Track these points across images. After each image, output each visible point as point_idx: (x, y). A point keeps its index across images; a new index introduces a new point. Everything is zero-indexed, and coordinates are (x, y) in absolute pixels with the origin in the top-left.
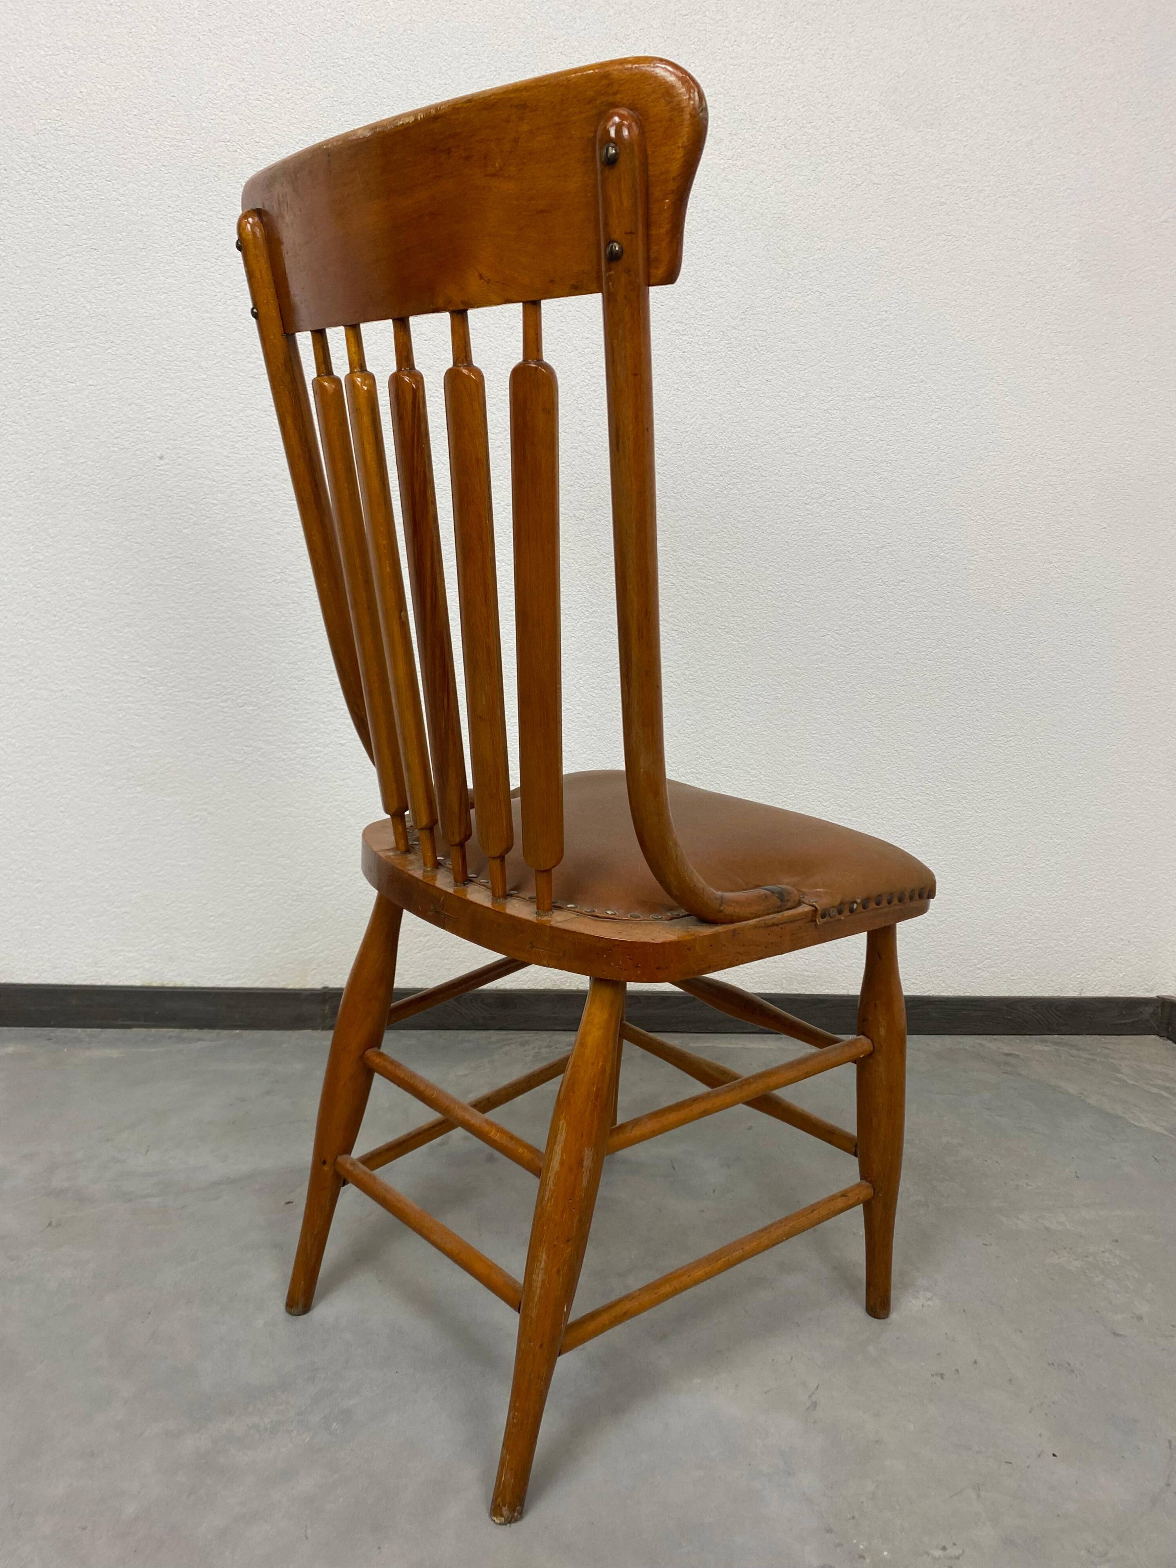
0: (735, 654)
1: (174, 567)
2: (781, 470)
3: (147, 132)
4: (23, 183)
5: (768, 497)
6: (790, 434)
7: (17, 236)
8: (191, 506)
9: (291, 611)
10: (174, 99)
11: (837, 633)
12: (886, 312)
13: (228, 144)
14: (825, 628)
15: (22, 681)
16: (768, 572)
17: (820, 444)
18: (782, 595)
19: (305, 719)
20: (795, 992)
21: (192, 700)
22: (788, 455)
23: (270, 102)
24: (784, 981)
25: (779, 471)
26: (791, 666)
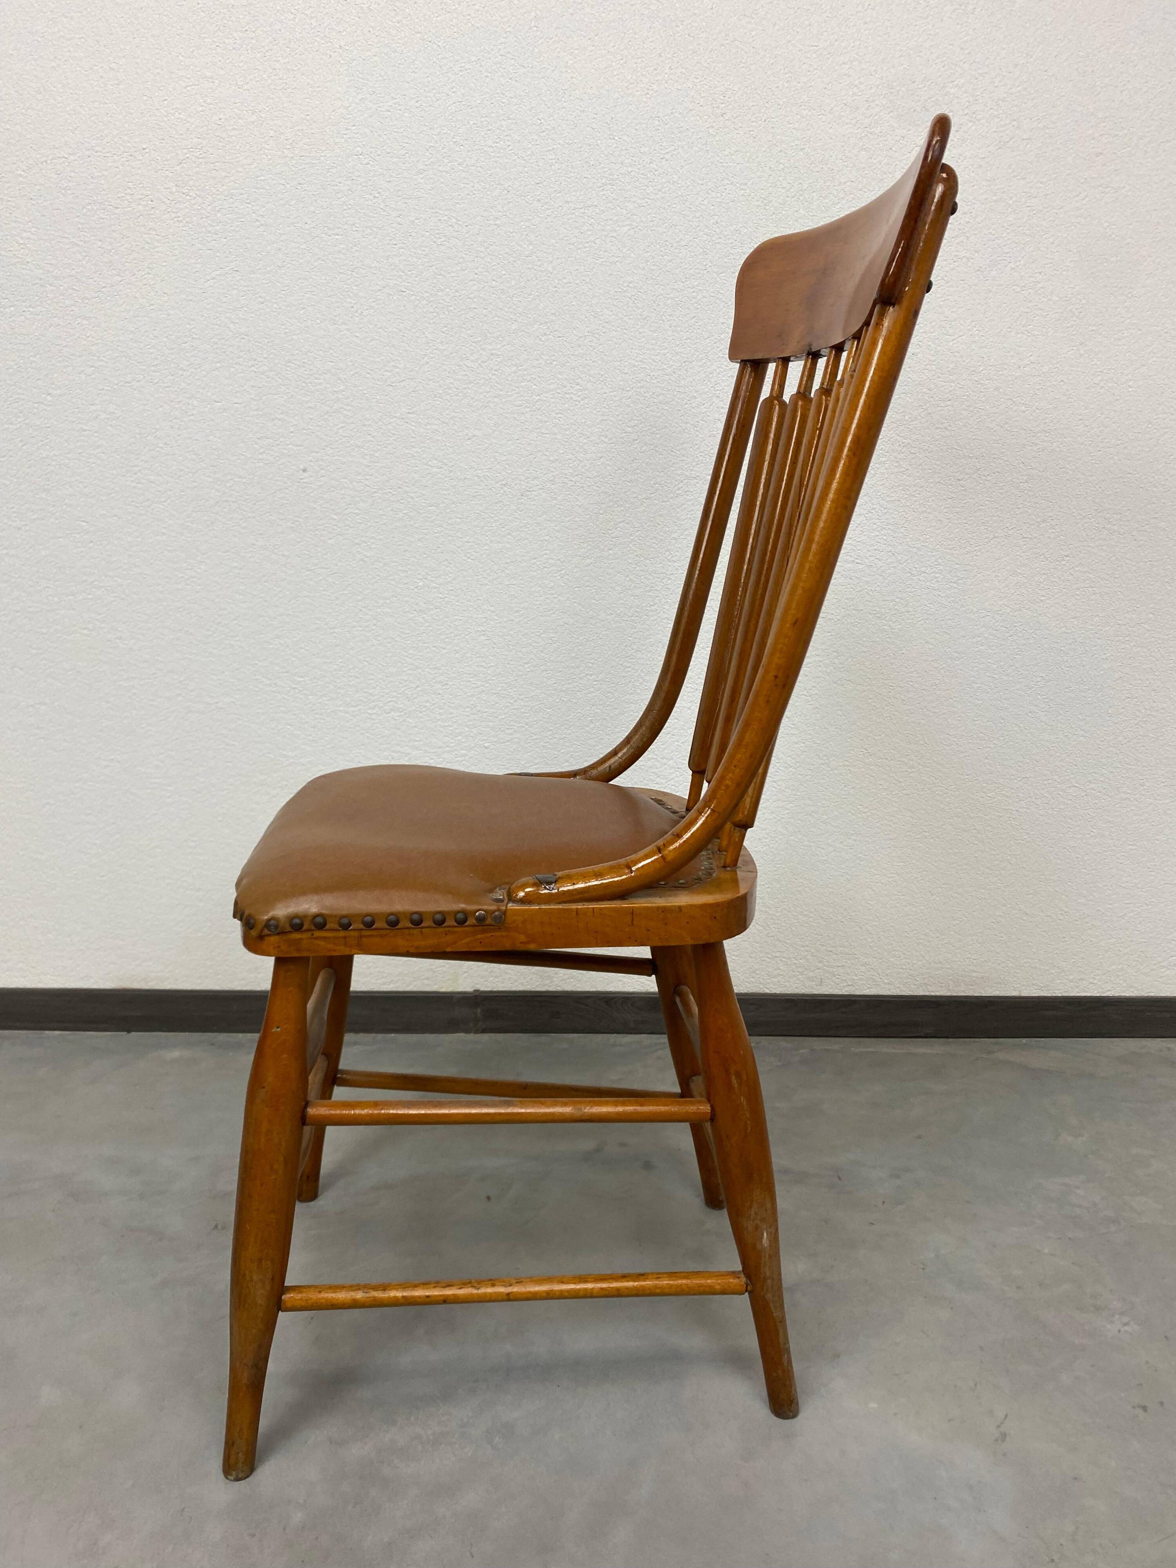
0: (888, 639)
1: (321, 578)
2: (931, 446)
3: (283, 152)
4: (169, 212)
5: (918, 474)
6: (940, 408)
7: (164, 264)
8: (335, 517)
9: (434, 616)
10: (308, 117)
11: (998, 614)
12: (1040, 273)
13: (361, 157)
14: (984, 609)
15: (179, 695)
16: (921, 553)
17: (972, 416)
18: (937, 575)
19: (450, 723)
21: (341, 708)
22: (938, 430)
23: (400, 112)
25: (929, 447)
26: (949, 650)
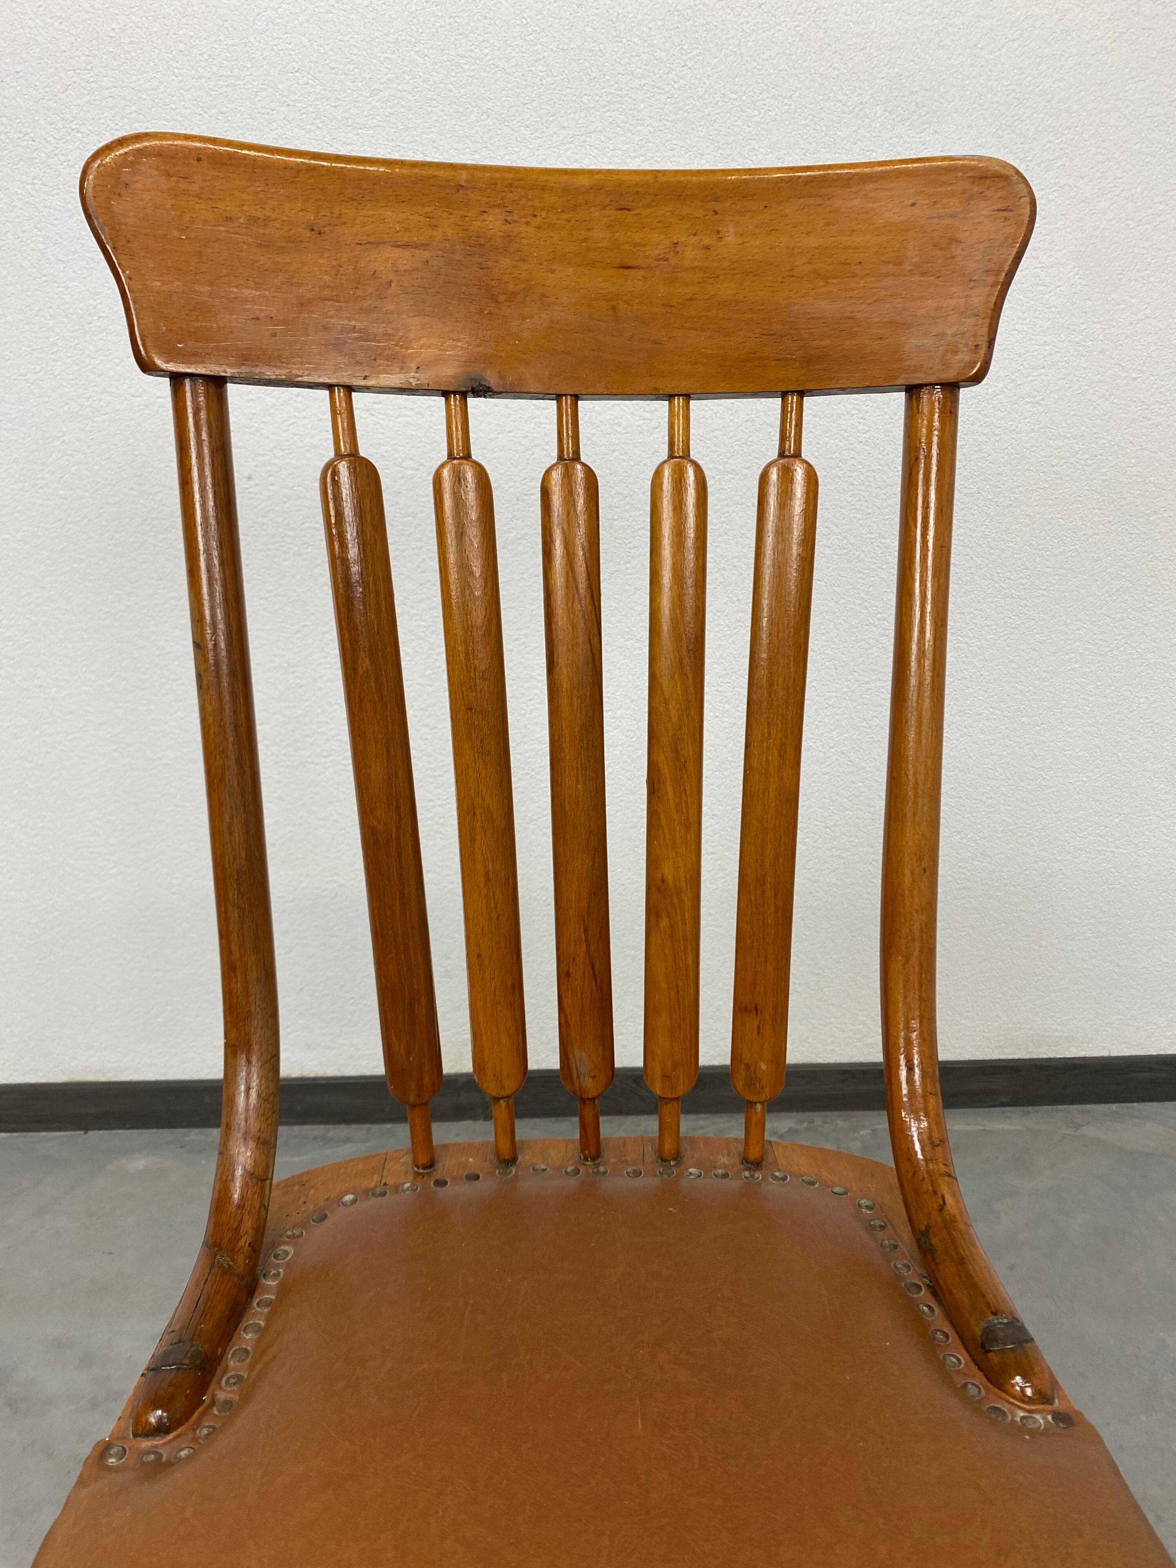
0: (964, 659)
1: (277, 607)
2: (1020, 425)
3: (197, 71)
4: (56, 155)
5: (1003, 460)
6: (1031, 378)
7: (56, 222)
8: (290, 533)
9: (417, 648)
10: (226, 24)
11: (1095, 625)
12: (1161, 203)
13: (298, 74)
14: (1080, 620)
15: (115, 750)
16: (1005, 555)
17: (1069, 387)
18: (1023, 582)
19: (441, 773)
20: (1045, 1056)
21: (309, 760)
22: (1029, 406)
23: (345, 13)
24: (1031, 1044)
25: (1017, 427)
26: (1037, 669)
